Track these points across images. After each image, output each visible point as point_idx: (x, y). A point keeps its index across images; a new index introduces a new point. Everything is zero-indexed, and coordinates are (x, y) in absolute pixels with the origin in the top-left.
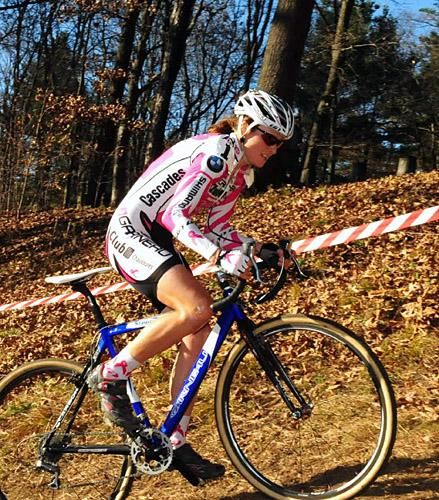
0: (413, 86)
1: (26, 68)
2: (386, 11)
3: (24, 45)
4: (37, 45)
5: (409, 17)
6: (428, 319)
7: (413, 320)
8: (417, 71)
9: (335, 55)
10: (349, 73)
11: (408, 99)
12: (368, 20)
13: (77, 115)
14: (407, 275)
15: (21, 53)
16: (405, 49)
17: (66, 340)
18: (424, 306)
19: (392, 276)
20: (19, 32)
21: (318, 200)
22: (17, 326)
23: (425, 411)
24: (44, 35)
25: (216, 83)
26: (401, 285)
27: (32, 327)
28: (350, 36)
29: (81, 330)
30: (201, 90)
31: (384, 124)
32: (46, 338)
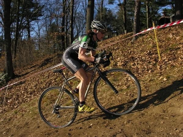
0: (116, 21)
1: (48, 29)
2: (109, 9)
3: (47, 25)
4: (50, 25)
5: (113, 9)
6: (123, 65)
7: (120, 65)
8: (116, 18)
9: (101, 17)
10: (104, 20)
11: (116, 23)
12: (106, 11)
13: (57, 36)
14: (118, 56)
15: (47, 27)
16: (114, 15)
17: (55, 79)
18: (121, 62)
19: (115, 56)
20: (46, 23)
21: (101, 43)
22: (46, 78)
23: (124, 87)
24: (50, 23)
25: (82, 26)
26: (117, 58)
27: (49, 78)
28: (103, 13)
29: (57, 77)
30: (80, 27)
31: (112, 28)
32: (51, 80)
